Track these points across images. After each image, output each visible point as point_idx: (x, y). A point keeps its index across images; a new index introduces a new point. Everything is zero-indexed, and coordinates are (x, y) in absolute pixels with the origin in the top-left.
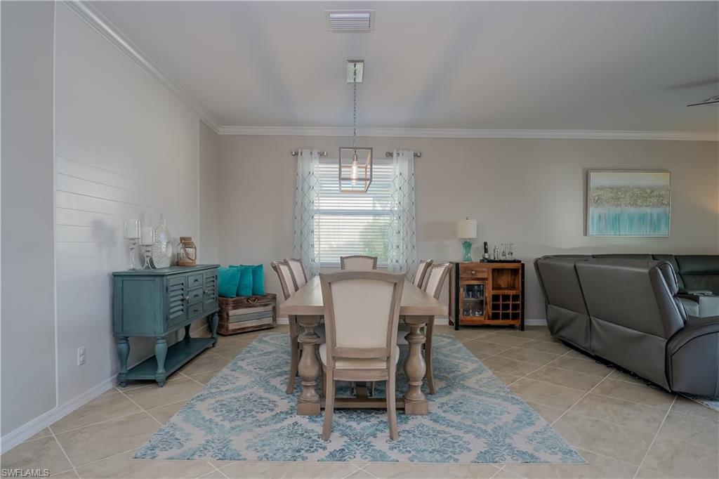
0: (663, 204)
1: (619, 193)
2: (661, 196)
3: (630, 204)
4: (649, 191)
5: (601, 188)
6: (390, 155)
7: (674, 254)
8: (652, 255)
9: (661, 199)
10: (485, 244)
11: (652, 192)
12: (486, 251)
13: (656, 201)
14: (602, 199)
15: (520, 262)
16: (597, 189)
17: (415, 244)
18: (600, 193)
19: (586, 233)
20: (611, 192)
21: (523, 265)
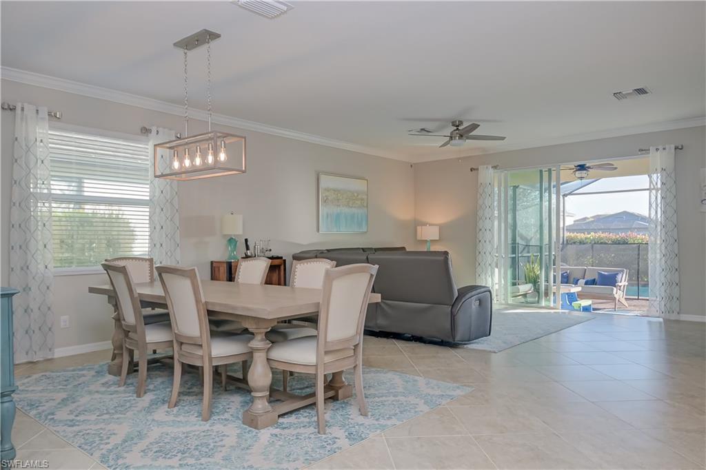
1: (339, 195)
2: (362, 199)
3: (345, 205)
4: (356, 195)
5: (328, 190)
6: (146, 131)
7: (373, 247)
8: (363, 249)
9: (363, 202)
10: (246, 240)
11: (358, 196)
12: (248, 248)
13: (360, 203)
14: (328, 199)
15: (281, 258)
16: (325, 190)
17: (178, 242)
18: (327, 194)
19: (318, 230)
20: (334, 194)
21: (285, 261)
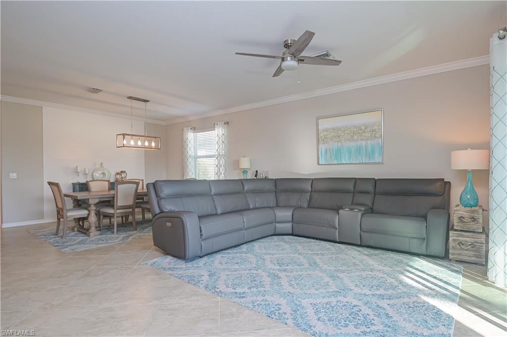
0: (375, 137)
1: (340, 132)
2: (373, 131)
3: (348, 139)
4: (363, 128)
5: (326, 130)
9: (374, 133)
10: (256, 171)
11: (366, 128)
13: (369, 135)
14: (327, 138)
16: (323, 131)
18: (326, 133)
19: (318, 163)
20: (334, 132)
